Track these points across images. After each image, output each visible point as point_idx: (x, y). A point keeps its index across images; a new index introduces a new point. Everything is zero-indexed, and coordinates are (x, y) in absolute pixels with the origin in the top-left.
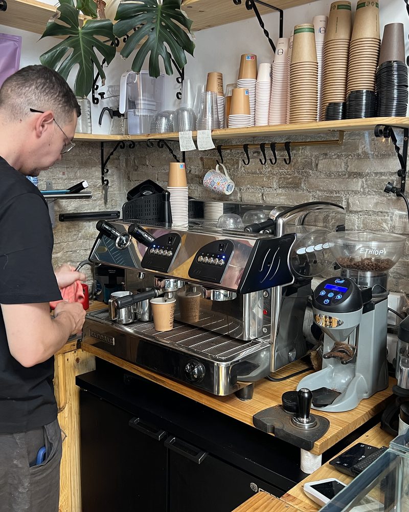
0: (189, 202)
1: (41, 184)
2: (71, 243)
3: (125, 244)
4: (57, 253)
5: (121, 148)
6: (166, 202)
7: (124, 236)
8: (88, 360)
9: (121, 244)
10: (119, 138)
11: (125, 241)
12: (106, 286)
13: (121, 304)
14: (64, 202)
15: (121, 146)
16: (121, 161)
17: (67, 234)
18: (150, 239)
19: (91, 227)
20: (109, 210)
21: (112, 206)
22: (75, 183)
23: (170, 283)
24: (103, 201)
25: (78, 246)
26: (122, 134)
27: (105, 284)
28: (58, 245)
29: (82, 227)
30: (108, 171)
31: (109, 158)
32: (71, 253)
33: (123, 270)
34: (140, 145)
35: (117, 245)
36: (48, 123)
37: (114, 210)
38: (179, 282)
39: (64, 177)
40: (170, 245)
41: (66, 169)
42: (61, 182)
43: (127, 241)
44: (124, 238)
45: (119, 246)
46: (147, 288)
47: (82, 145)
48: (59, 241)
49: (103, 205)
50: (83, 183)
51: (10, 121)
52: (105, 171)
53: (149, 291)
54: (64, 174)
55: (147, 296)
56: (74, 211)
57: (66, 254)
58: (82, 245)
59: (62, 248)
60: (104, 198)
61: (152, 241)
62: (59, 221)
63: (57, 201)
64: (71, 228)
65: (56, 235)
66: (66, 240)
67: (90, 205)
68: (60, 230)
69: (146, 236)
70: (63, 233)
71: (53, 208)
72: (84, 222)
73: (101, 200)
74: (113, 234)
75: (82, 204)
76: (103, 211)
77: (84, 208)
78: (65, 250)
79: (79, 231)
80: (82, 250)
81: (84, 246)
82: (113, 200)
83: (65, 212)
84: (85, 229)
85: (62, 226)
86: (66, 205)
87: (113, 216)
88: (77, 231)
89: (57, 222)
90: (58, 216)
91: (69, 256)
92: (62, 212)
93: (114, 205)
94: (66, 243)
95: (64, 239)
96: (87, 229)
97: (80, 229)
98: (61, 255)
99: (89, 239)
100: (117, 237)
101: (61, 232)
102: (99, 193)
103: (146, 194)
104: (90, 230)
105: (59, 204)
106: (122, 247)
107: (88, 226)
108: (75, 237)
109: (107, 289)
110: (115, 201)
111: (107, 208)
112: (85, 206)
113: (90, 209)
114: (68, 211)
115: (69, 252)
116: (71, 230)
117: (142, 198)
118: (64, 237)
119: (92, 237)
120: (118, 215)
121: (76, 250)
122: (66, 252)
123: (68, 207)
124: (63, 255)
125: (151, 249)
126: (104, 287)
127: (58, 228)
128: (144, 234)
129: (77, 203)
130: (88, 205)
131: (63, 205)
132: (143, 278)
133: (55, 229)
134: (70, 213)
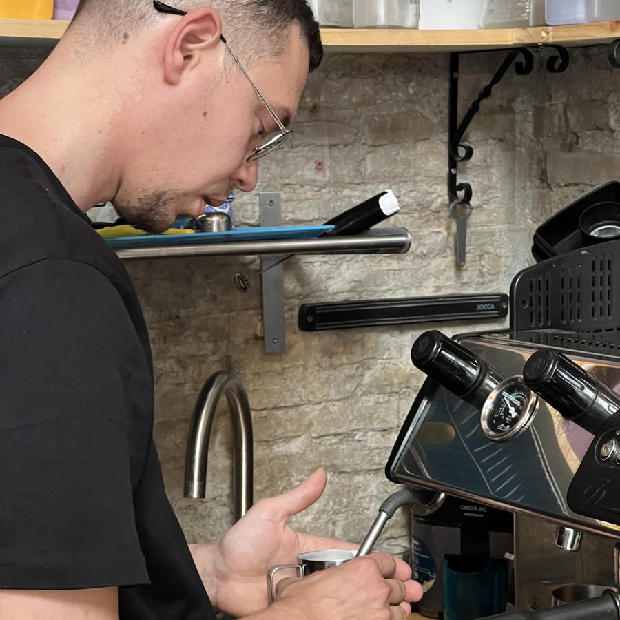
1: (243, 204)
2: (335, 407)
3: (516, 420)
4: (287, 439)
5: (520, 70)
7: (510, 391)
9: (500, 420)
10: (511, 37)
11: (512, 410)
12: (453, 561)
14: (316, 266)
15: (519, 65)
16: (518, 118)
17: (324, 374)
18: (604, 404)
20: (470, 291)
21: (482, 274)
22: (356, 197)
24: (450, 258)
25: (361, 418)
26: (524, 24)
27: (447, 556)
28: (292, 413)
29: (376, 350)
30: (469, 153)
31: (474, 109)
32: (334, 441)
33: (509, 515)
34: (588, 58)
35: (484, 424)
36: (203, 49)
37: (490, 291)
39: (319, 177)
41: (327, 150)
42: (309, 194)
43: (520, 412)
44: (510, 398)
45: (492, 426)
46: (592, 587)
47: (385, 66)
48: (297, 400)
49: (451, 273)
50: (381, 201)
51: (98, 41)
52: (462, 152)
54: (319, 166)
56: (350, 296)
57: (320, 443)
58: (372, 414)
59: (306, 423)
60: (453, 248)
61: (612, 412)
62: (298, 329)
63: (292, 260)
64: (339, 353)
65: (285, 377)
66: (321, 396)
67: (406, 274)
68: (301, 362)
69: (589, 393)
70: (310, 370)
71: (279, 283)
72: (382, 332)
73: (444, 255)
74: (472, 383)
75: (378, 271)
76: (449, 292)
77: (383, 284)
78: (314, 432)
79: (365, 365)
80: (373, 430)
81: (379, 415)
82: (486, 256)
83: (320, 298)
84: (385, 357)
85: (307, 348)
86: (324, 276)
87: (484, 310)
88: (358, 365)
89: (292, 331)
90: (296, 313)
91: (328, 453)
92: (309, 299)
93: (489, 273)
94: (319, 407)
95: (313, 393)
96: (392, 358)
97: (370, 356)
98: (302, 446)
99: (397, 393)
100: (487, 393)
101: (304, 366)
102: (438, 230)
103: (604, 234)
104: (401, 362)
105: (301, 269)
106: (500, 431)
107: (395, 348)
108: (351, 387)
109: (455, 573)
110: (494, 259)
111: (463, 281)
112: (388, 276)
113: (404, 288)
114: (329, 294)
115: (327, 438)
116: (337, 362)
117: (584, 252)
118: (313, 384)
119: (408, 387)
120: (503, 309)
121: (354, 430)
122: (316, 438)
123: (331, 282)
124: (307, 446)
125: (605, 445)
126: (445, 567)
127: (293, 353)
128: (579, 386)
129: (360, 268)
130: (397, 272)
131: (312, 273)
132: (574, 548)
133: (284, 357)
134: (335, 301)
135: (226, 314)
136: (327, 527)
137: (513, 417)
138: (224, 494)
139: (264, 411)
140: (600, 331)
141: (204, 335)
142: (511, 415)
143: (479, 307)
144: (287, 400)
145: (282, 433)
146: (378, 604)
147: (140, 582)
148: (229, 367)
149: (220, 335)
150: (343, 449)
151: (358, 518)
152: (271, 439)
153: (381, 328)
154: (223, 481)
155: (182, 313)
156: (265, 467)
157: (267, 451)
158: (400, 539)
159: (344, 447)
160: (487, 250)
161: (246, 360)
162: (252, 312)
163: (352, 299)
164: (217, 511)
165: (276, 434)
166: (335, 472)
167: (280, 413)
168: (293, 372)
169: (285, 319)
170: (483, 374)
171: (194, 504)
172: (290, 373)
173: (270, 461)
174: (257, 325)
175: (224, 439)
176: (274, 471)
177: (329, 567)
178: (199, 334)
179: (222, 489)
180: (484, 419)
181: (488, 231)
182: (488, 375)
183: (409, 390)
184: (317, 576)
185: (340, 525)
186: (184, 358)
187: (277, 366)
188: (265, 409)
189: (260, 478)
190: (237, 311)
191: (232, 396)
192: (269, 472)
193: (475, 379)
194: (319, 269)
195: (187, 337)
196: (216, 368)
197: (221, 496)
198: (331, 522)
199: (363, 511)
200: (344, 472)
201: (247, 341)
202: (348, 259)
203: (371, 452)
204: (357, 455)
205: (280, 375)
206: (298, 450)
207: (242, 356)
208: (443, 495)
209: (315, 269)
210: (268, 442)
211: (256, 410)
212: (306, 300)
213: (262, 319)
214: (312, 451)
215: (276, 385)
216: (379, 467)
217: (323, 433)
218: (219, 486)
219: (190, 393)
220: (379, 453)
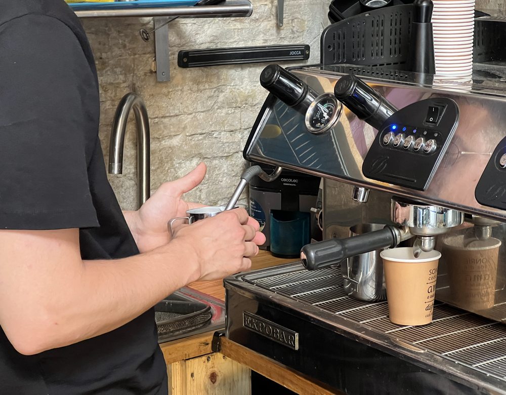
0: (477, 24)
2: (201, 116)
3: (328, 121)
4: (170, 137)
6: (423, 25)
7: (323, 103)
8: (235, 379)
9: (317, 121)
11: (325, 115)
12: (276, 214)
13: (317, 259)
14: (189, 26)
17: (194, 95)
18: (384, 111)
19: (246, 81)
20: (286, 43)
21: (293, 32)
23: (428, 215)
24: (273, 22)
25: (217, 123)
27: (273, 211)
28: (174, 120)
29: (226, 80)
32: (201, 137)
35: (307, 123)
37: (298, 43)
38: (450, 212)
40: (431, 126)
43: (331, 115)
44: (323, 108)
45: (313, 125)
46: (374, 225)
48: (177, 112)
49: (274, 31)
53: (378, 232)
55: (374, 243)
56: (210, 46)
57: (191, 139)
58: (224, 121)
59: (183, 126)
60: (275, 15)
61: (389, 115)
62: (177, 66)
63: (173, 22)
64: (203, 82)
65: (170, 97)
66: (192, 109)
67: (245, 32)
68: (180, 88)
69: (375, 103)
70: (185, 93)
71: (166, 37)
72: (230, 68)
73: (269, 19)
74: (299, 97)
75: (227, 29)
76: (272, 43)
77: (231, 37)
78: (188, 132)
79: (219, 90)
80: (225, 131)
81: (228, 121)
82: (296, 20)
83: (192, 47)
84: (232, 85)
85: (183, 79)
86: (194, 32)
87: (294, 55)
88: (215, 89)
89: (174, 68)
90: (176, 56)
91: (196, 145)
92: (184, 47)
93: (297, 31)
94: (190, 116)
95: (187, 107)
96: (236, 85)
97: (223, 84)
98: (180, 141)
99: (240, 107)
100: (308, 105)
101: (181, 90)
102: (266, 3)
103: (374, 5)
104: (242, 88)
105: (179, 28)
106: (318, 128)
107: (238, 79)
108: (211, 103)
109: (278, 221)
110: (300, 22)
111: (281, 37)
112: (234, 33)
113: (244, 40)
114: (197, 44)
115: (196, 136)
116: (202, 88)
117: (367, 15)
118: (187, 101)
119: (246, 104)
120: (306, 54)
121: (213, 131)
122: (189, 136)
123: (198, 36)
124: (183, 141)
125: (386, 135)
126: (272, 218)
127: (174, 82)
128: (369, 98)
129: (217, 27)
130: (239, 30)
131: (186, 31)
132: (365, 201)
133: (169, 84)
134: (201, 48)
135: (132, 57)
136: (196, 193)
137: (326, 118)
138: (131, 172)
139: (156, 119)
140: (376, 65)
141: (118, 70)
142: (324, 117)
143: (291, 53)
144: (171, 112)
145: (168, 133)
146: (238, 242)
147: (94, 226)
148: (134, 91)
149: (128, 70)
150: (205, 143)
151: (215, 187)
152: (161, 137)
153: (229, 66)
154: (131, 164)
155: (104, 55)
156: (157, 155)
157: (158, 145)
158: (242, 201)
159: (206, 142)
160: (296, 17)
161: (145, 86)
162: (148, 55)
163: (212, 48)
164: (127, 183)
165: (164, 133)
166: (201, 158)
167: (166, 120)
168: (174, 94)
169: (169, 60)
170: (306, 92)
171: (112, 178)
172: (173, 95)
173: (160, 151)
174: (152, 64)
175: (131, 137)
176: (162, 158)
177: (206, 218)
178: (115, 69)
179: (130, 169)
180: (307, 120)
181: (297, 4)
182: (308, 93)
183: (247, 105)
184: (199, 223)
185: (204, 192)
186: (104, 85)
187: (165, 90)
188: (157, 118)
189: (154, 162)
190: (139, 54)
191: (137, 109)
192: (160, 158)
193: (300, 95)
194: (191, 28)
195: (107, 71)
196: (126, 91)
197: (129, 173)
198: (199, 190)
199: (218, 183)
200: (207, 158)
201: (145, 74)
202: (209, 22)
203: (224, 145)
204: (214, 147)
205: (166, 96)
206: (177, 144)
207: (143, 84)
208: (280, 169)
209: (188, 28)
210: (159, 138)
211: (151, 119)
212: (182, 47)
213: (155, 60)
214: (186, 144)
215: (164, 102)
216: (229, 155)
217: (193, 133)
218: (128, 167)
219: (109, 107)
220: (228, 146)
